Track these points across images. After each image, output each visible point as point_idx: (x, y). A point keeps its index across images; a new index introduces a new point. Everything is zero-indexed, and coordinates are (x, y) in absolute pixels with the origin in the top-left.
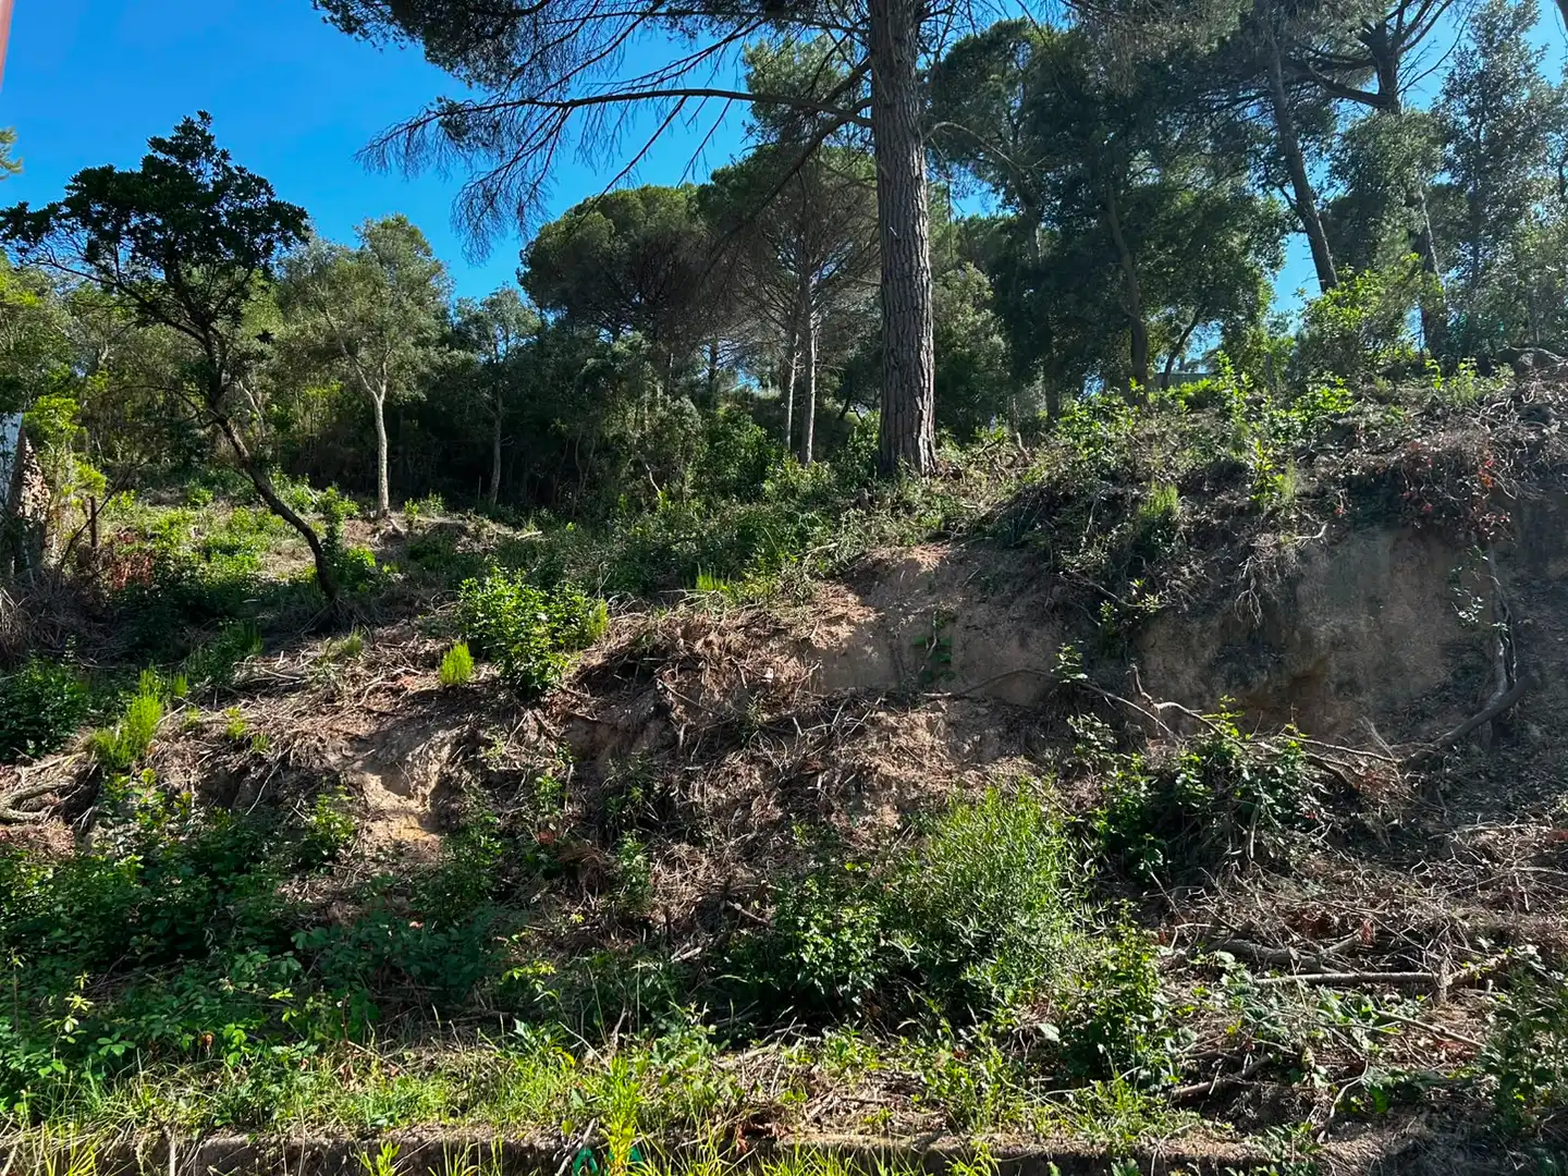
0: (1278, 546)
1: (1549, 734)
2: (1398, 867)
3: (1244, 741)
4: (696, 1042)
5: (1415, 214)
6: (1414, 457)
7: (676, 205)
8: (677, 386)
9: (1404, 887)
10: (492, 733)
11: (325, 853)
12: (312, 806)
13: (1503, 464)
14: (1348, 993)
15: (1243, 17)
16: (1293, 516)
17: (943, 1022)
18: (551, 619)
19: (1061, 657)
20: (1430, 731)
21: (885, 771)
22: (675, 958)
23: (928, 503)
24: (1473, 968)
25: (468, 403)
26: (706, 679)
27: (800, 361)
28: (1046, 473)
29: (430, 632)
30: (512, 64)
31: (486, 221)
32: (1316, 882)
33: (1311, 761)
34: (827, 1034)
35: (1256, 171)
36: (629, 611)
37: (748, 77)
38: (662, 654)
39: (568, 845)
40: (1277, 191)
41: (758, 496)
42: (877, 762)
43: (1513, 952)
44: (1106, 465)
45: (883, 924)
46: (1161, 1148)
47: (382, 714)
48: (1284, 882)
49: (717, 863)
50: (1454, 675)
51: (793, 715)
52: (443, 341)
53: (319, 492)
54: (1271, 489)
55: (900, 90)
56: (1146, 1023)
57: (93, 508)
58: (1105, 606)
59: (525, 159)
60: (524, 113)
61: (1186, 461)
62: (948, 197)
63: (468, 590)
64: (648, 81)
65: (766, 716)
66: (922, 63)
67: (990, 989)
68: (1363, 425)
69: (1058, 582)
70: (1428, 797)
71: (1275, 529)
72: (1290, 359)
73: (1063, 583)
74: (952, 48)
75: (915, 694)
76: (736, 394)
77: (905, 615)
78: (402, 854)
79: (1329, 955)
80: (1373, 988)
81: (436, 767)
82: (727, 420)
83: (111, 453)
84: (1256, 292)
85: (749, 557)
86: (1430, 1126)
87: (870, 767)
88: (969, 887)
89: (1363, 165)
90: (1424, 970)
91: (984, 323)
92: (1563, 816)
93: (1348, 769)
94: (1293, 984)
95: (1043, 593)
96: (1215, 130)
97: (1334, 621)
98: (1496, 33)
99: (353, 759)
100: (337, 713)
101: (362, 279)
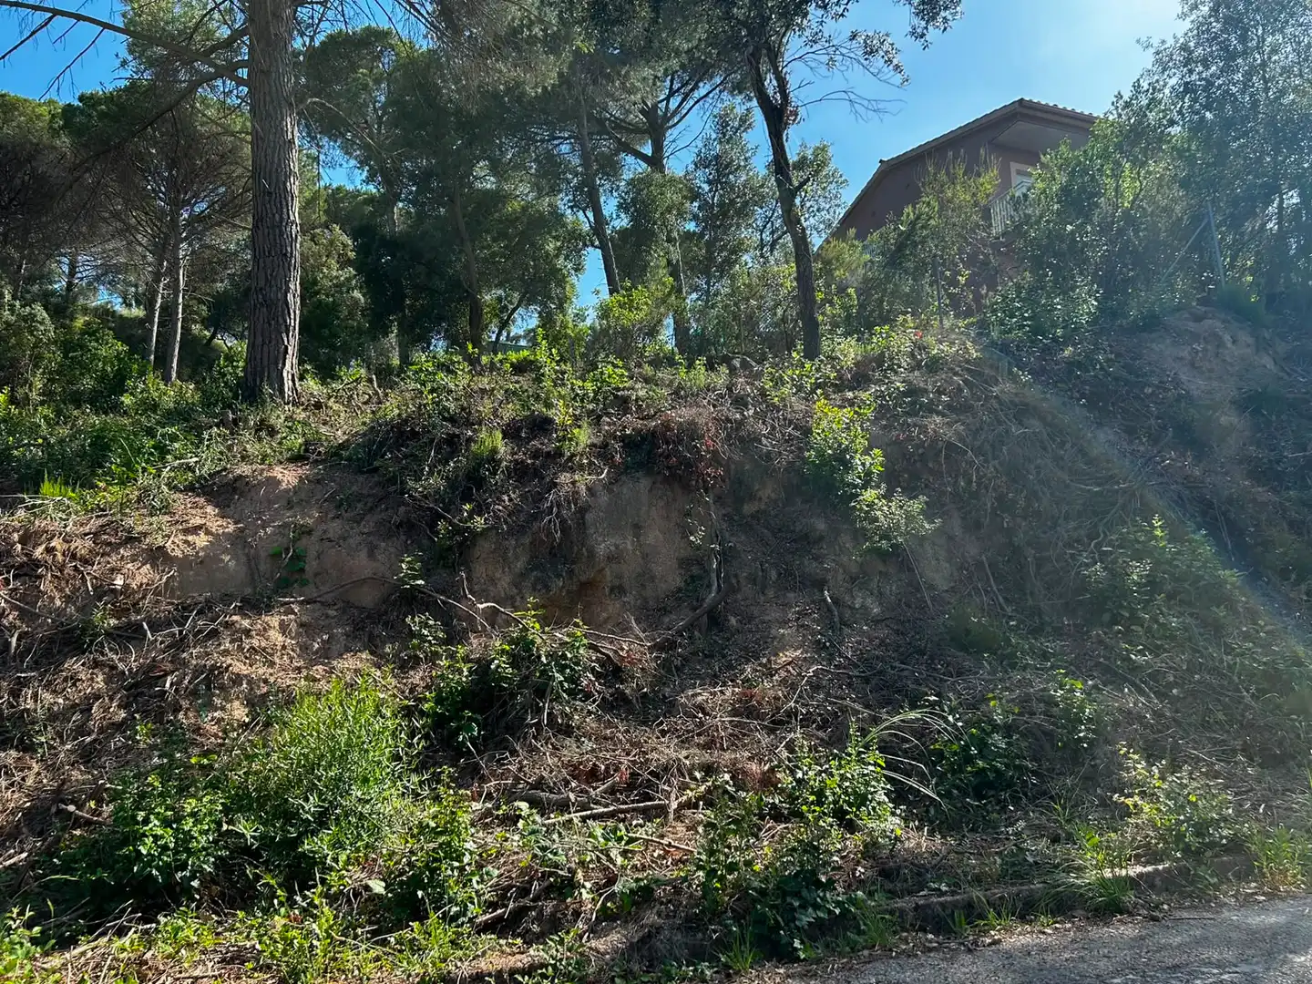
0: (574, 483)
1: (741, 623)
2: (644, 723)
3: (543, 632)
4: (17, 947)
5: (672, 249)
6: (666, 426)
7: (38, 117)
8: (29, 292)
9: (649, 738)
13: (720, 434)
14: (608, 823)
15: (560, 75)
16: (585, 461)
17: (279, 892)
19: (404, 566)
20: (670, 623)
21: (236, 670)
23: (290, 428)
24: (690, 794)
26: (46, 585)
27: (167, 287)
28: (397, 411)
32: (590, 740)
33: (591, 647)
34: (162, 919)
35: (567, 195)
37: (123, 13)
40: (581, 214)
41: (116, 408)
42: (229, 661)
43: (716, 780)
44: (447, 409)
45: (227, 810)
46: (465, 970)
48: (568, 741)
49: (50, 768)
50: (685, 581)
51: (143, 620)
54: (571, 440)
55: (276, 61)
56: (457, 868)
58: (441, 525)
61: (509, 412)
62: (318, 164)
65: (113, 622)
67: (325, 857)
68: (634, 398)
69: (404, 504)
70: (666, 671)
71: (572, 470)
72: (586, 342)
73: (408, 505)
74: (327, 37)
75: (269, 598)
76: (96, 309)
77: (264, 528)
79: (596, 795)
80: (626, 817)
82: (83, 333)
84: (564, 289)
85: (101, 467)
86: (659, 916)
87: (221, 667)
88: (311, 769)
89: (640, 204)
90: (660, 799)
91: (346, 278)
92: (748, 680)
93: (616, 652)
94: (570, 821)
95: (390, 512)
96: (538, 156)
97: (610, 541)
98: (728, 129)
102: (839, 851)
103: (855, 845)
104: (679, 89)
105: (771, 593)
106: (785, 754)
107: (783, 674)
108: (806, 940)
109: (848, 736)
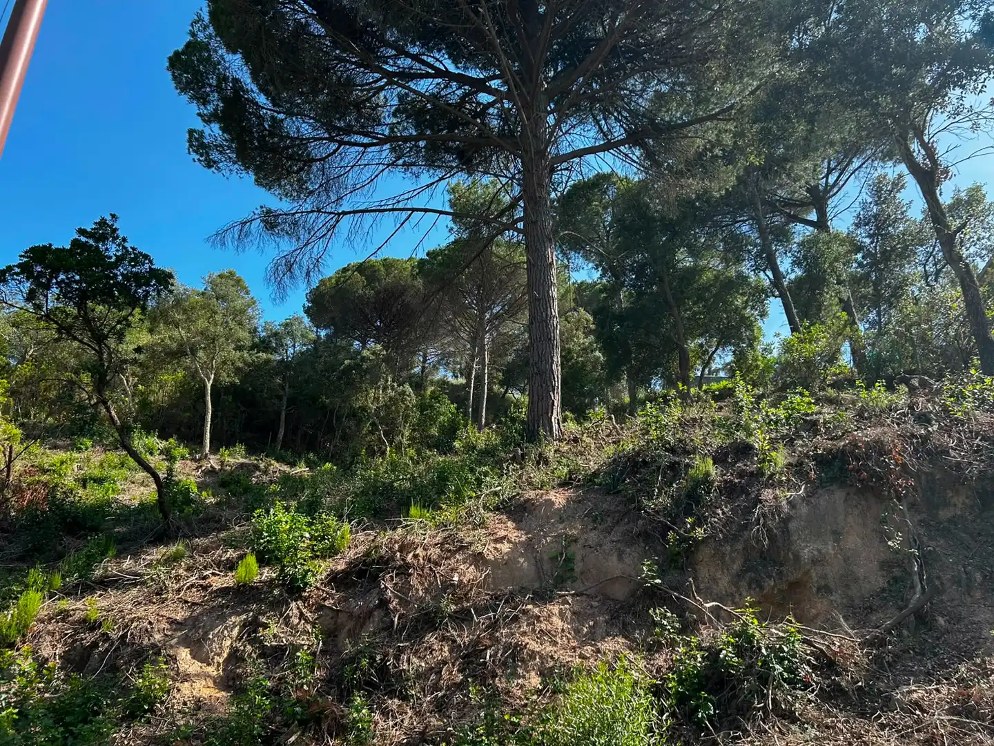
0: (776, 498)
1: (950, 623)
2: (862, 715)
3: (761, 627)
5: (842, 289)
6: (854, 443)
7: (405, 269)
8: (401, 376)
9: (869, 731)
10: (268, 618)
11: (146, 708)
12: (141, 672)
13: (907, 449)
15: (738, 178)
16: (784, 478)
18: (312, 537)
19: (645, 568)
20: (878, 622)
21: (531, 648)
23: (559, 463)
25: (266, 386)
26: (414, 581)
27: (478, 363)
28: (631, 446)
29: (229, 543)
30: (307, 188)
31: (286, 279)
32: (813, 727)
33: (805, 641)
35: (749, 262)
36: (364, 530)
37: (450, 201)
38: (385, 563)
39: (316, 701)
40: (761, 274)
41: (451, 450)
42: (527, 641)
44: (668, 442)
47: (194, 604)
48: (793, 727)
49: (418, 714)
50: (888, 582)
51: (471, 606)
53: (164, 442)
54: (770, 461)
55: (540, 213)
57: (11, 452)
58: (670, 535)
59: (313, 243)
60: (314, 217)
61: (716, 442)
62: (568, 270)
63: (258, 517)
64: (390, 202)
65: (453, 607)
66: (553, 197)
68: (822, 421)
69: (640, 517)
70: (879, 666)
71: (773, 486)
73: (645, 519)
74: (571, 188)
76: (438, 381)
77: (545, 537)
78: (200, 707)
81: (228, 643)
82: (431, 397)
83: (27, 415)
84: (753, 330)
85: (444, 494)
87: (522, 645)
89: (810, 259)
91: (590, 343)
92: (963, 679)
95: (631, 525)
96: (724, 237)
97: (812, 546)
98: (882, 193)
99: (172, 637)
100: (163, 603)
101: (204, 308)
104: (836, 167)
105: (978, 595)
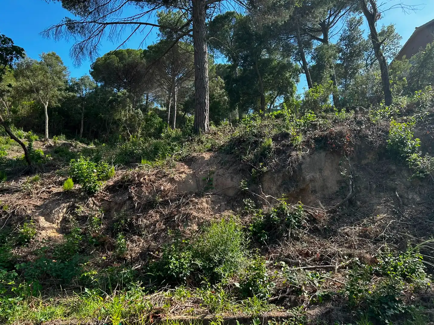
1: (362, 204)
2: (325, 238)
3: (288, 206)
4: (139, 292)
5: (332, 70)
6: (331, 133)
7: (137, 54)
8: (136, 105)
9: (327, 243)
10: (79, 204)
11: (26, 240)
12: (22, 226)
13: (352, 135)
14: (313, 271)
15: (290, 16)
16: (301, 147)
17: (209, 283)
18: (98, 171)
19: (242, 183)
20: (334, 203)
21: (194, 215)
22: (133, 268)
23: (207, 141)
24: (343, 264)
25: (74, 108)
26: (144, 189)
27: (172, 100)
28: (238, 134)
29: (60, 175)
30: (88, 11)
31: (80, 56)
32: (306, 243)
33: (305, 211)
34: (176, 288)
35: (293, 57)
36: (121, 169)
37: (158, 20)
38: (131, 182)
39: (102, 237)
40: (298, 62)
41: (159, 137)
42: (192, 212)
43: (353, 260)
44: (254, 132)
45: (193, 257)
46: (266, 315)
47: (45, 199)
48: (298, 243)
49: (145, 241)
50: (340, 189)
51: (169, 199)
52: (67, 89)
53: (26, 133)
55: (201, 28)
56: (262, 281)
58: (253, 170)
59: (92, 38)
60: (92, 25)
61: (274, 132)
62: (213, 58)
63: (72, 163)
64: (129, 19)
65: (161, 200)
66: (207, 21)
67: (221, 274)
68: (318, 124)
69: (242, 164)
70: (333, 220)
71: (296, 150)
72: (301, 106)
74: (215, 18)
75: (203, 193)
76: (154, 109)
77: (201, 171)
78: (50, 240)
79: (308, 262)
80: (319, 270)
81: (62, 214)
82: (151, 116)
84: (293, 88)
85: (157, 155)
86: (333, 305)
87: (190, 213)
88: (216, 246)
89: (319, 57)
90: (332, 265)
91: (222, 93)
92: (365, 225)
93: (314, 213)
94: (300, 269)
95: (237, 166)
96: (283, 45)
97: (311, 175)
98: (353, 26)
99: (36, 212)
100: (31, 198)
101: (41, 70)
102: (404, 289)
103: (411, 288)
104: (333, 13)
105: (374, 193)
106: (380, 252)
107: (379, 223)
108: (390, 320)
109: (407, 247)
